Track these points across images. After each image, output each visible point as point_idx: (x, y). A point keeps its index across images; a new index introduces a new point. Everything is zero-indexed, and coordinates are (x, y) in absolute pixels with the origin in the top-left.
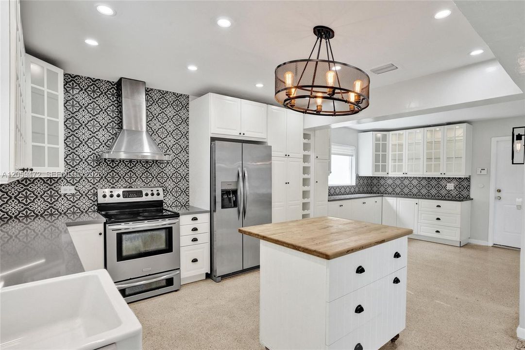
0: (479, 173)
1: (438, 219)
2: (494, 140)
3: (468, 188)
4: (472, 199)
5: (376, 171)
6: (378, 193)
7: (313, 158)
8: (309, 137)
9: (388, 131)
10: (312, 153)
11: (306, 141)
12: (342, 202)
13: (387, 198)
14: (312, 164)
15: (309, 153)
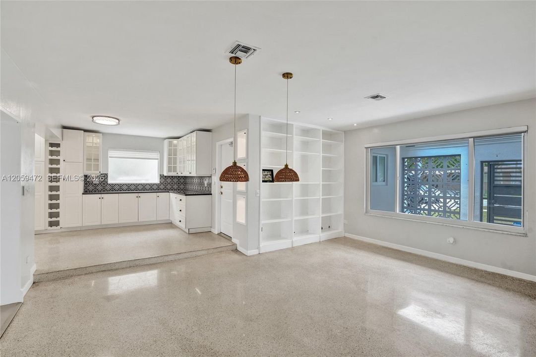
0: (213, 172)
1: (181, 211)
2: (217, 144)
3: (211, 184)
4: (211, 194)
5: (169, 172)
7: (61, 161)
8: (58, 145)
9: (178, 138)
10: (61, 158)
11: (54, 149)
12: (103, 195)
13: (171, 193)
14: (62, 166)
15: (58, 158)
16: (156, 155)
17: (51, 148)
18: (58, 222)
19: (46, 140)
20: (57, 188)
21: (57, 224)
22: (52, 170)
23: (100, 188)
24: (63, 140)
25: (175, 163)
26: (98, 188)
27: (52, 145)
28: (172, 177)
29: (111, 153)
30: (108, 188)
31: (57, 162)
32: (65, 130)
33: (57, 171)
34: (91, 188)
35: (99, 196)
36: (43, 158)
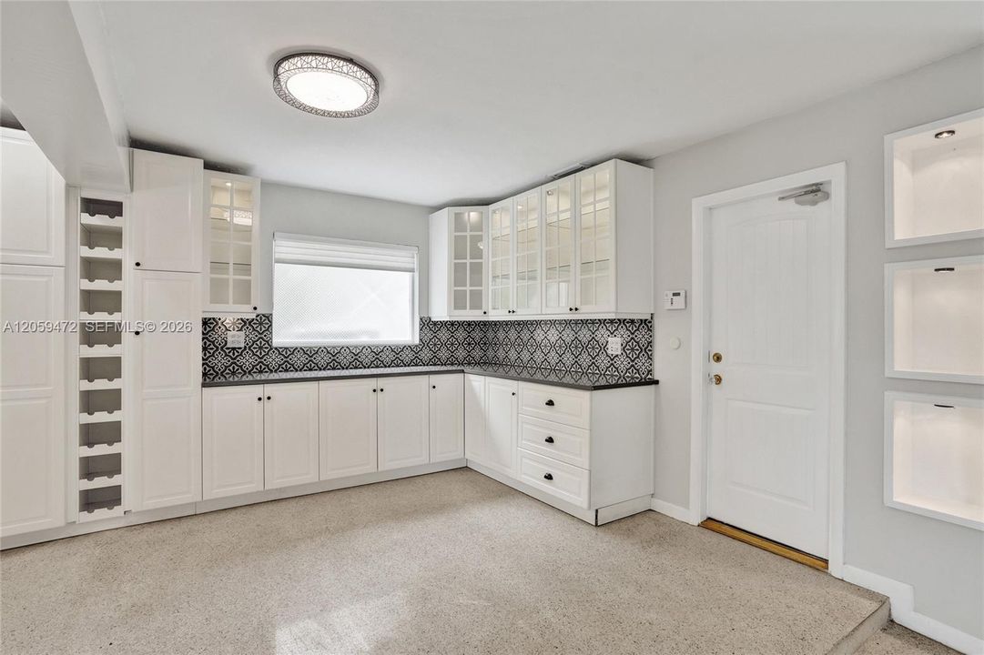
0: (668, 306)
1: (550, 440)
2: (698, 205)
3: (647, 349)
4: (657, 382)
5: (456, 308)
6: (452, 364)
7: (128, 267)
8: (115, 209)
9: (486, 203)
10: (125, 254)
11: (100, 221)
12: (269, 389)
13: (472, 377)
14: (128, 284)
15: (114, 254)
16: (407, 257)
17: (87, 219)
18: (117, 490)
19: (70, 188)
20: (112, 368)
21: (111, 498)
22: (91, 301)
23: (248, 360)
24: (132, 190)
25: (477, 280)
26: (241, 361)
27: (91, 206)
28: (469, 324)
29: (283, 248)
30: (273, 360)
31: (113, 269)
32: (138, 153)
33: (112, 301)
34: (220, 361)
35: (258, 390)
36: (57, 254)
